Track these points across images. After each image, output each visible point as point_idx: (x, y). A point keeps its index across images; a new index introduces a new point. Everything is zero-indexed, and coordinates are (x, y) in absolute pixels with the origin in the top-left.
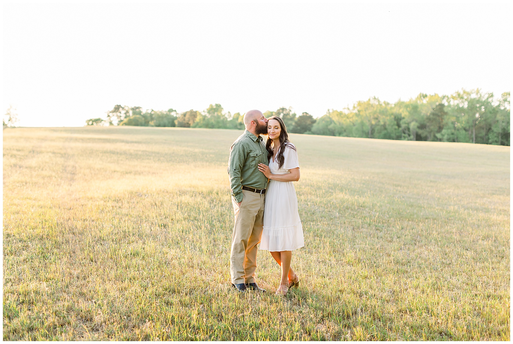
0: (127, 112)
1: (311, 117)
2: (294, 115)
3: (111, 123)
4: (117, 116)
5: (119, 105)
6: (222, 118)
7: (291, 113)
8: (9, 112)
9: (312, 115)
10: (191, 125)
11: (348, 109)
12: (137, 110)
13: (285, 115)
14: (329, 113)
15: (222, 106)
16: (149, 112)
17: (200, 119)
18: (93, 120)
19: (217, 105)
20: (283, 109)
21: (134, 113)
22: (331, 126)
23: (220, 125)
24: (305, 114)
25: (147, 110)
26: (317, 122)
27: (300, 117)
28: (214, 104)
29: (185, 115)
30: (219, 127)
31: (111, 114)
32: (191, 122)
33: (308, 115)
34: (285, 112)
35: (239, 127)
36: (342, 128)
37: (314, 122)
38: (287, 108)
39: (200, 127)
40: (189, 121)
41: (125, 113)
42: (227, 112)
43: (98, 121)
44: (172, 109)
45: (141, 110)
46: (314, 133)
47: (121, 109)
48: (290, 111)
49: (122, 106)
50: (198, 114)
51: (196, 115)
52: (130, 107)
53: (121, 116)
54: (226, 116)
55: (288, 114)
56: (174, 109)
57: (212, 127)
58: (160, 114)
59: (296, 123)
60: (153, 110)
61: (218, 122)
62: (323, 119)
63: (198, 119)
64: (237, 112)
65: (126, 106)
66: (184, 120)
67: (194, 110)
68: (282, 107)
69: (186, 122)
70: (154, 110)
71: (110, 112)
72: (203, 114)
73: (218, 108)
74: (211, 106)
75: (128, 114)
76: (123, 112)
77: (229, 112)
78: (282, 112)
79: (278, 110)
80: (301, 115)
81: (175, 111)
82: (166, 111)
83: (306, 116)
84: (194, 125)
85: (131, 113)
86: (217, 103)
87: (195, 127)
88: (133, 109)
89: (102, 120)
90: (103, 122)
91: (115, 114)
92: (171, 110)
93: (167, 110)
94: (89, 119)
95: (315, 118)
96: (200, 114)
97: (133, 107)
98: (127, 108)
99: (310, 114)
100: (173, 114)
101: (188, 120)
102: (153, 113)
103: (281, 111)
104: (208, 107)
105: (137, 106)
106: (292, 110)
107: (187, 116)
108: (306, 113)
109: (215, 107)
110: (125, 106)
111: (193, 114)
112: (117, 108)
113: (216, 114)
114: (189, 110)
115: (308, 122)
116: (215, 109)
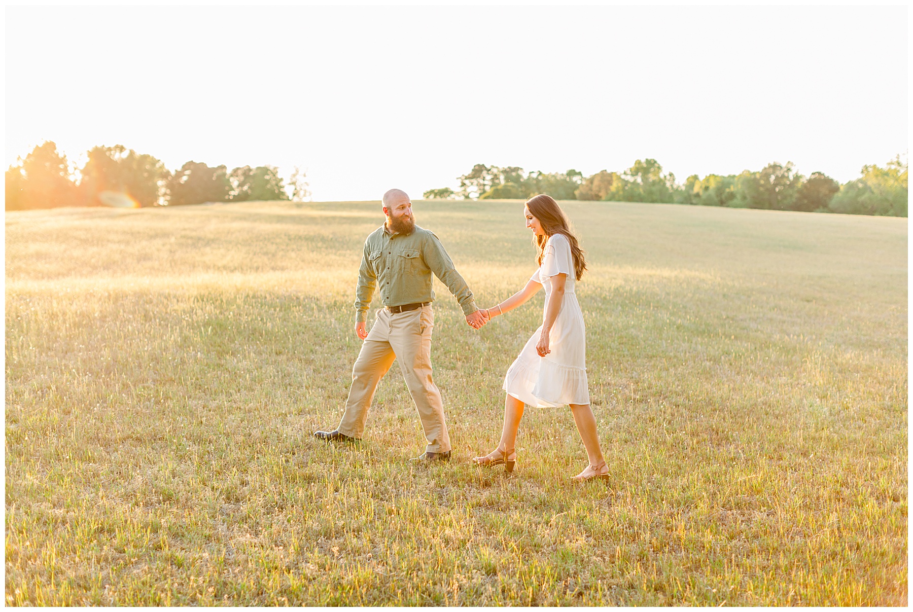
0: (496, 177)
1: (829, 181)
2: (797, 178)
3: (467, 197)
4: (479, 185)
5: (481, 164)
6: (658, 186)
7: (791, 175)
8: (294, 180)
9: (831, 177)
10: (603, 198)
11: (898, 163)
12: (514, 174)
13: (778, 178)
14: (865, 172)
15: (659, 163)
16: (534, 176)
17: (618, 188)
18: (436, 191)
19: (648, 161)
20: (775, 167)
21: (507, 179)
22: (863, 198)
23: (655, 197)
24: (817, 175)
25: (530, 173)
26: (843, 189)
27: (809, 181)
28: (643, 160)
29: (591, 181)
30: (653, 201)
31: (467, 182)
32: (602, 194)
33: (823, 177)
34: (779, 173)
35: (694, 200)
36: (887, 200)
37: (836, 189)
38: (784, 165)
39: (619, 200)
40: (600, 191)
41: (493, 179)
42: (667, 174)
43: (444, 192)
44: (574, 170)
45: (520, 172)
46: (832, 211)
47: (484, 172)
48: (789, 170)
49: (488, 167)
50: (614, 178)
51: (612, 180)
52: (501, 168)
53: (484, 185)
54: (667, 181)
55: (785, 176)
56: (577, 171)
57: (641, 199)
58: (553, 179)
59: (800, 192)
60: (540, 173)
61: (651, 193)
62: (851, 186)
63: (613, 188)
64: (693, 174)
65: (495, 166)
66: (591, 189)
67: (609, 171)
68: (772, 164)
69: (593, 193)
70: (543, 172)
71: (466, 178)
72: (626, 178)
73: (651, 166)
74: (638, 162)
75: (497, 181)
76: (489, 177)
77: (671, 175)
78: (774, 173)
79: (765, 169)
80: (810, 176)
81: (580, 174)
82: (562, 175)
83: (820, 180)
84: (608, 196)
85: (502, 177)
86: (649, 158)
87: (609, 200)
88: (504, 172)
89: (452, 193)
90: (452, 196)
91: (475, 181)
92: (572, 173)
93: (565, 173)
94: (429, 190)
95: (836, 181)
96: (619, 178)
97: (506, 167)
98: (495, 171)
99: (826, 175)
100: (576, 179)
101: (597, 189)
102: (540, 178)
103: (771, 170)
104: (632, 165)
105: (513, 166)
106: (792, 168)
107: (596, 183)
108: (819, 173)
109: (645, 165)
110: (493, 167)
111: (606, 178)
112: (478, 171)
113: (650, 177)
114: (598, 172)
115: (824, 190)
116: (647, 167)
